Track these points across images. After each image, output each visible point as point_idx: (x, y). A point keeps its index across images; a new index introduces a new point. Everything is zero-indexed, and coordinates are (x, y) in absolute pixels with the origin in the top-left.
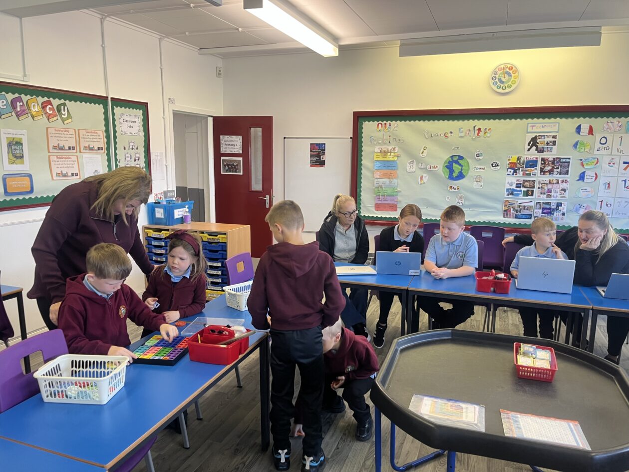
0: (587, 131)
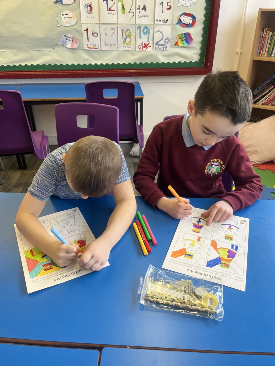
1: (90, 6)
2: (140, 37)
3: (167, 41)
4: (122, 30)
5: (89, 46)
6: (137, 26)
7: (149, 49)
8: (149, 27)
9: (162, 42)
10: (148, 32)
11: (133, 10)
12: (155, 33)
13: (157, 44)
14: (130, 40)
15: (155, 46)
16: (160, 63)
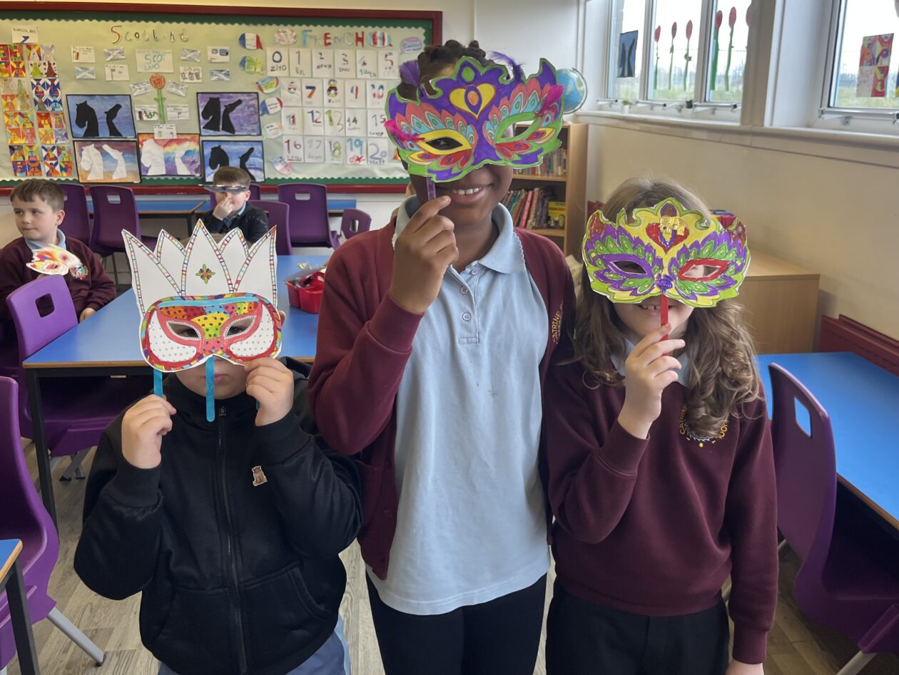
0: (254, 43)
1: (293, 117)
2: (352, 150)
3: (383, 154)
4: (330, 143)
5: (290, 158)
6: (347, 139)
7: (363, 163)
8: (362, 140)
9: (378, 156)
10: (361, 144)
11: (342, 122)
12: (369, 147)
13: (372, 157)
14: (340, 153)
15: (369, 159)
16: (377, 178)
